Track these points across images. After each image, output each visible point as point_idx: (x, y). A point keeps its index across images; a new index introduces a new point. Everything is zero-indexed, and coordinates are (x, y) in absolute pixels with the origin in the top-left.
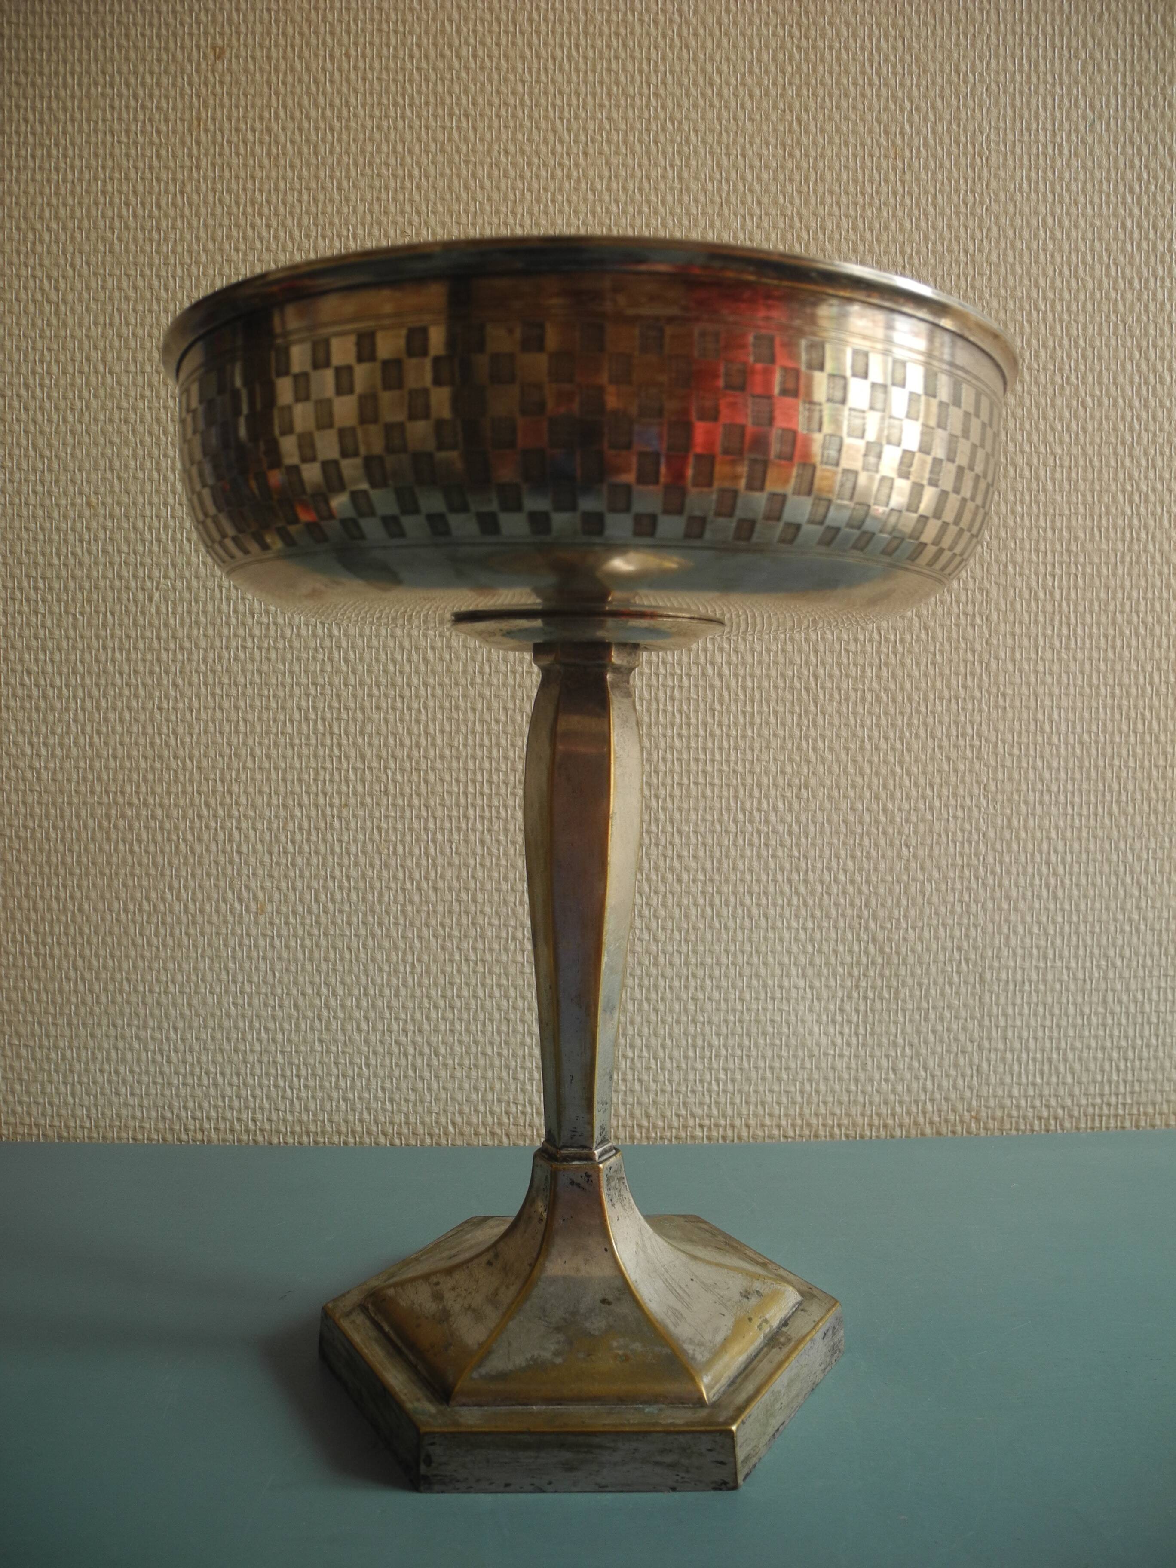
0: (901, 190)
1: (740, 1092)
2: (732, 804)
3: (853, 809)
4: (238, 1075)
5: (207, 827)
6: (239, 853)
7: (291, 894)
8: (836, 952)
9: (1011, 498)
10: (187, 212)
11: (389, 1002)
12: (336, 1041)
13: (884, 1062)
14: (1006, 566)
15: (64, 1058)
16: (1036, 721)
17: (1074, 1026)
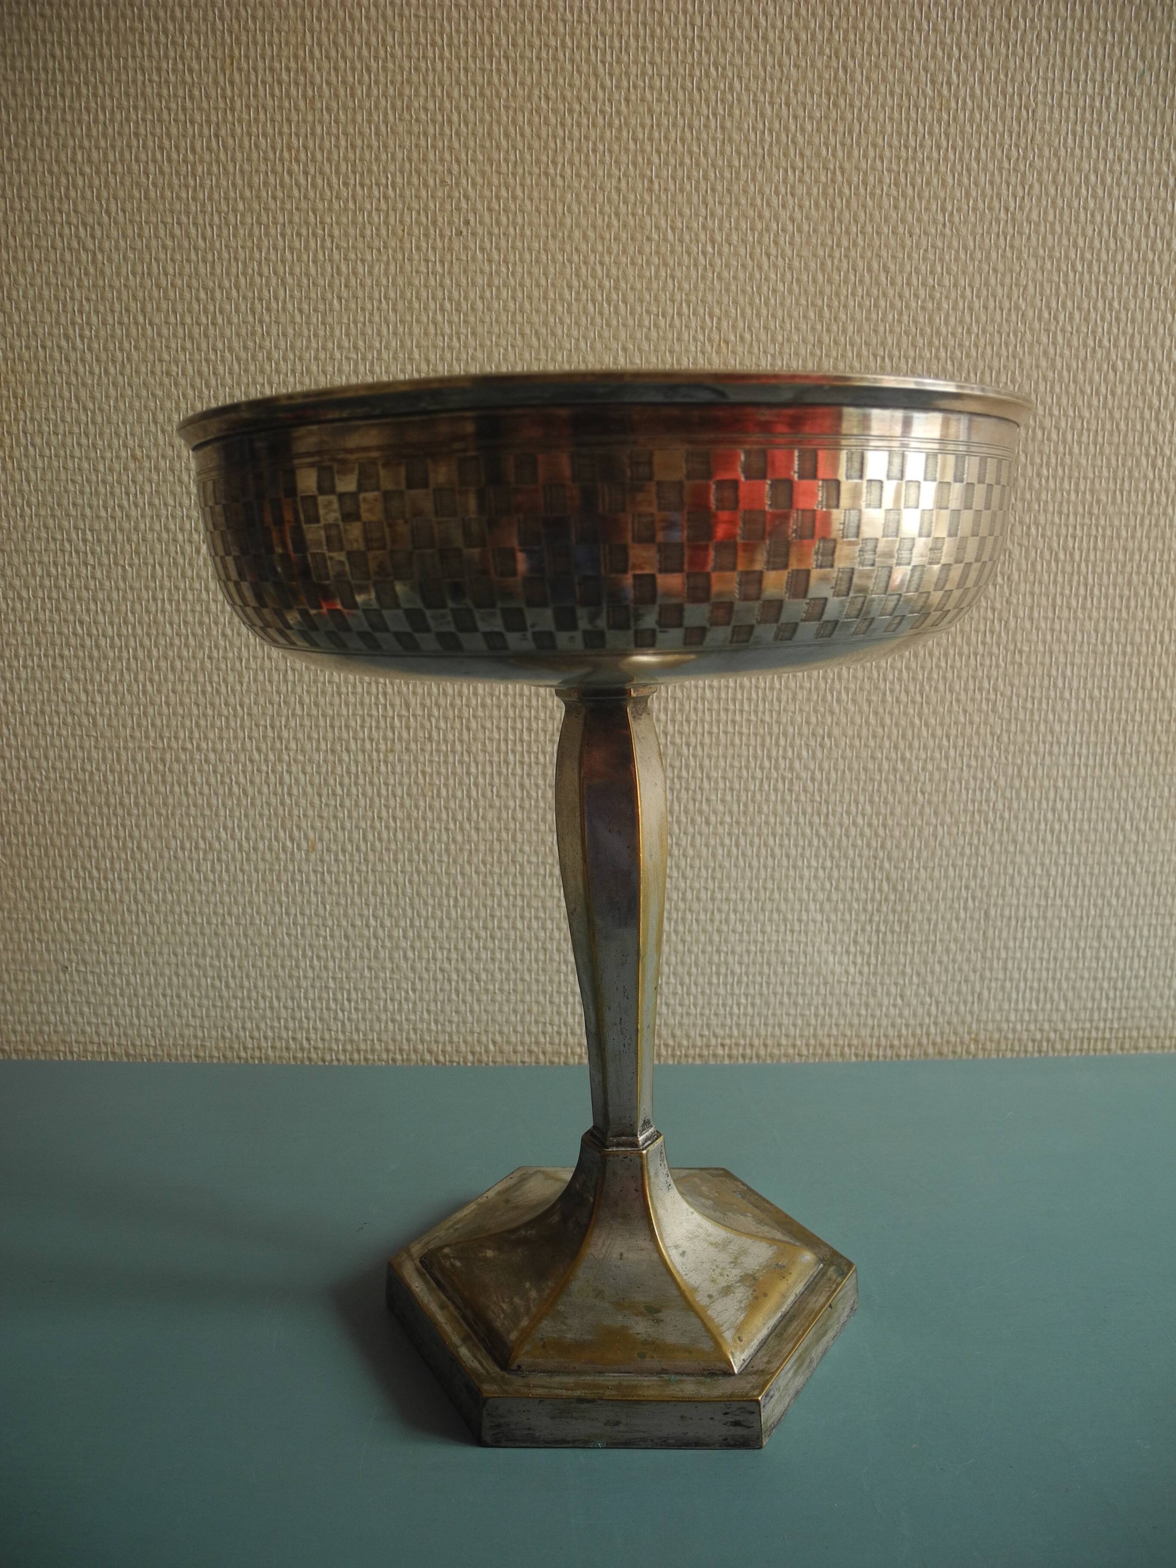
0: (944, 144)
1: (759, 1015)
2: (759, 752)
3: (873, 758)
4: (293, 999)
5: (259, 771)
6: (290, 795)
7: (340, 834)
8: (852, 889)
9: (1038, 460)
10: (222, 157)
11: (434, 933)
12: (384, 968)
13: (893, 989)
14: (1029, 528)
15: (128, 983)
16: (1049, 676)
17: (1070, 959)
